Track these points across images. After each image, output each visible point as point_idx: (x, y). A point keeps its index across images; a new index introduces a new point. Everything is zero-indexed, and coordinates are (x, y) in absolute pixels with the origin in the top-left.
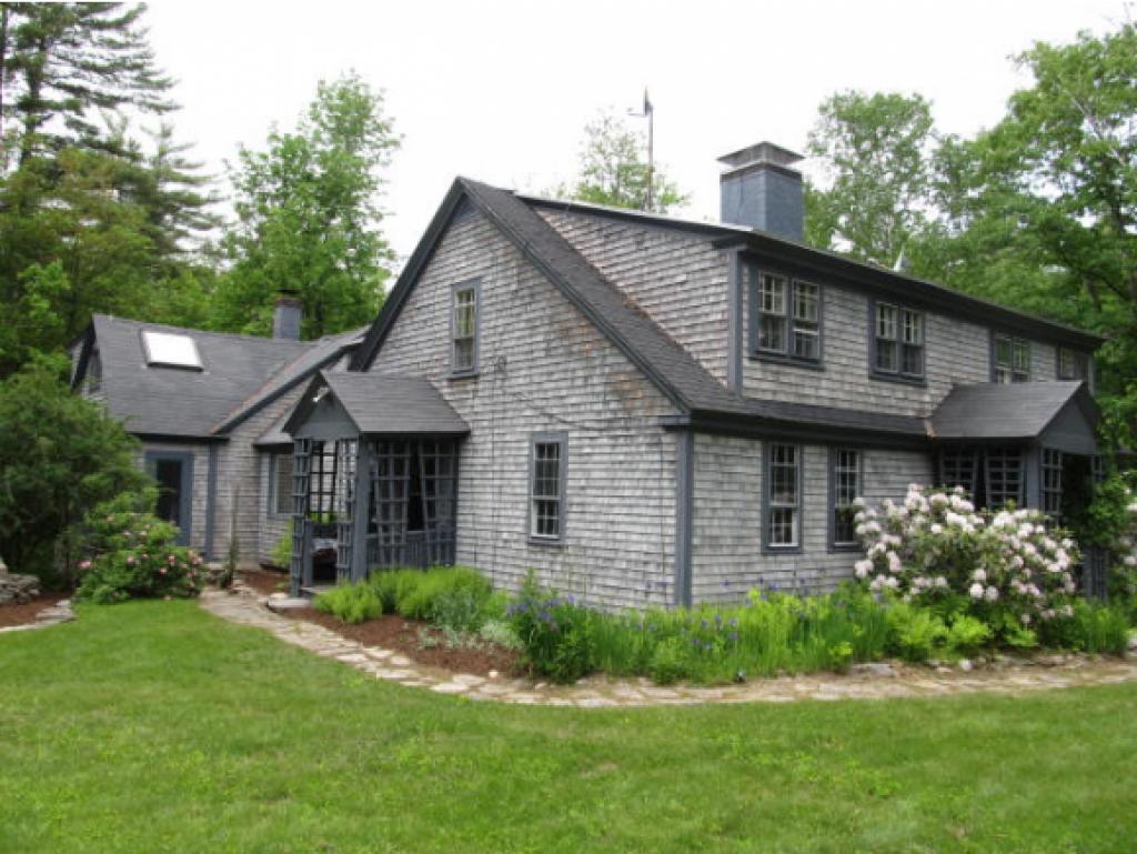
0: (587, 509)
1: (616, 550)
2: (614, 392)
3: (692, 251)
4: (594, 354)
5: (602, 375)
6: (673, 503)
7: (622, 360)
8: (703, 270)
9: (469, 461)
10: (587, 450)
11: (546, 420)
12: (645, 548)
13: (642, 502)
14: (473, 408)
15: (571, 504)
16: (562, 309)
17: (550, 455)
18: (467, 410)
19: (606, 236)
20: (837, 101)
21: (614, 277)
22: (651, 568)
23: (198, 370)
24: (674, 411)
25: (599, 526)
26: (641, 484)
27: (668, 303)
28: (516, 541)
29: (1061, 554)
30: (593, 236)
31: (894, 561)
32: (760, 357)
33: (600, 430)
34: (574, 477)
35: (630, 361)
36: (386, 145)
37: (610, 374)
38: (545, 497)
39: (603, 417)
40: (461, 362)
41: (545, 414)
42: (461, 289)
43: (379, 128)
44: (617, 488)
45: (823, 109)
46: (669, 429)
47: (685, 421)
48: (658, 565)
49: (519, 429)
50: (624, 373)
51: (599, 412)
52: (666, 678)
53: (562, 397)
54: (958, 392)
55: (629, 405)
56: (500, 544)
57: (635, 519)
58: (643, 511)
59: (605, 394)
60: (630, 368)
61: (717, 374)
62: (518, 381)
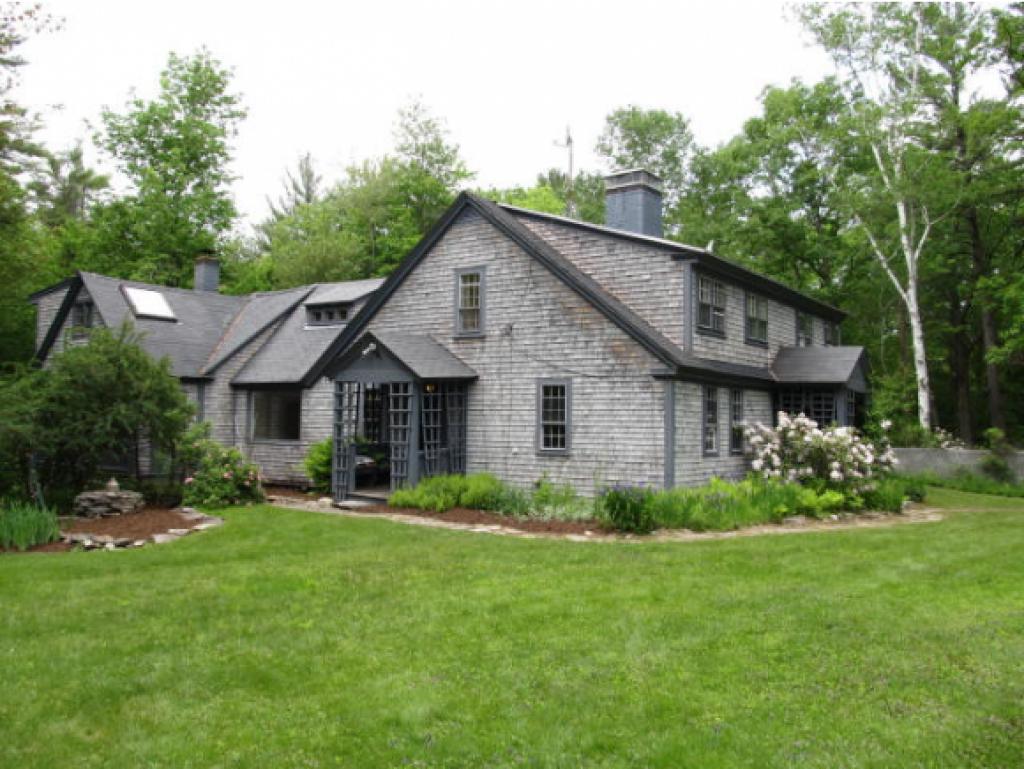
0: (590, 430)
1: (616, 457)
2: (614, 352)
3: (655, 259)
4: (594, 326)
5: (601, 340)
6: (663, 424)
7: (619, 331)
8: (664, 273)
9: (479, 397)
10: (588, 391)
11: (551, 369)
12: (640, 454)
13: (636, 425)
14: (479, 360)
15: (576, 427)
16: (563, 294)
17: (555, 394)
18: (475, 361)
19: (582, 243)
20: (620, 114)
21: (589, 272)
22: (646, 466)
23: (173, 321)
24: (662, 366)
25: (601, 441)
26: (637, 413)
27: (635, 293)
28: (526, 454)
29: (868, 453)
30: (571, 241)
31: (776, 461)
32: (702, 331)
33: (601, 377)
34: (577, 410)
35: (626, 332)
36: (232, 115)
37: (608, 340)
38: (551, 422)
39: (604, 368)
40: (465, 326)
41: (550, 366)
42: (465, 273)
43: (228, 100)
44: (615, 416)
45: (609, 119)
46: (658, 377)
47: (672, 373)
48: (651, 464)
49: (526, 376)
50: (620, 340)
51: (599, 366)
52: (698, 528)
53: (566, 355)
54: (783, 352)
55: (625, 362)
56: (510, 456)
57: (630, 436)
58: (638, 430)
59: (604, 353)
60: (626, 337)
61: (676, 342)
62: (526, 342)
